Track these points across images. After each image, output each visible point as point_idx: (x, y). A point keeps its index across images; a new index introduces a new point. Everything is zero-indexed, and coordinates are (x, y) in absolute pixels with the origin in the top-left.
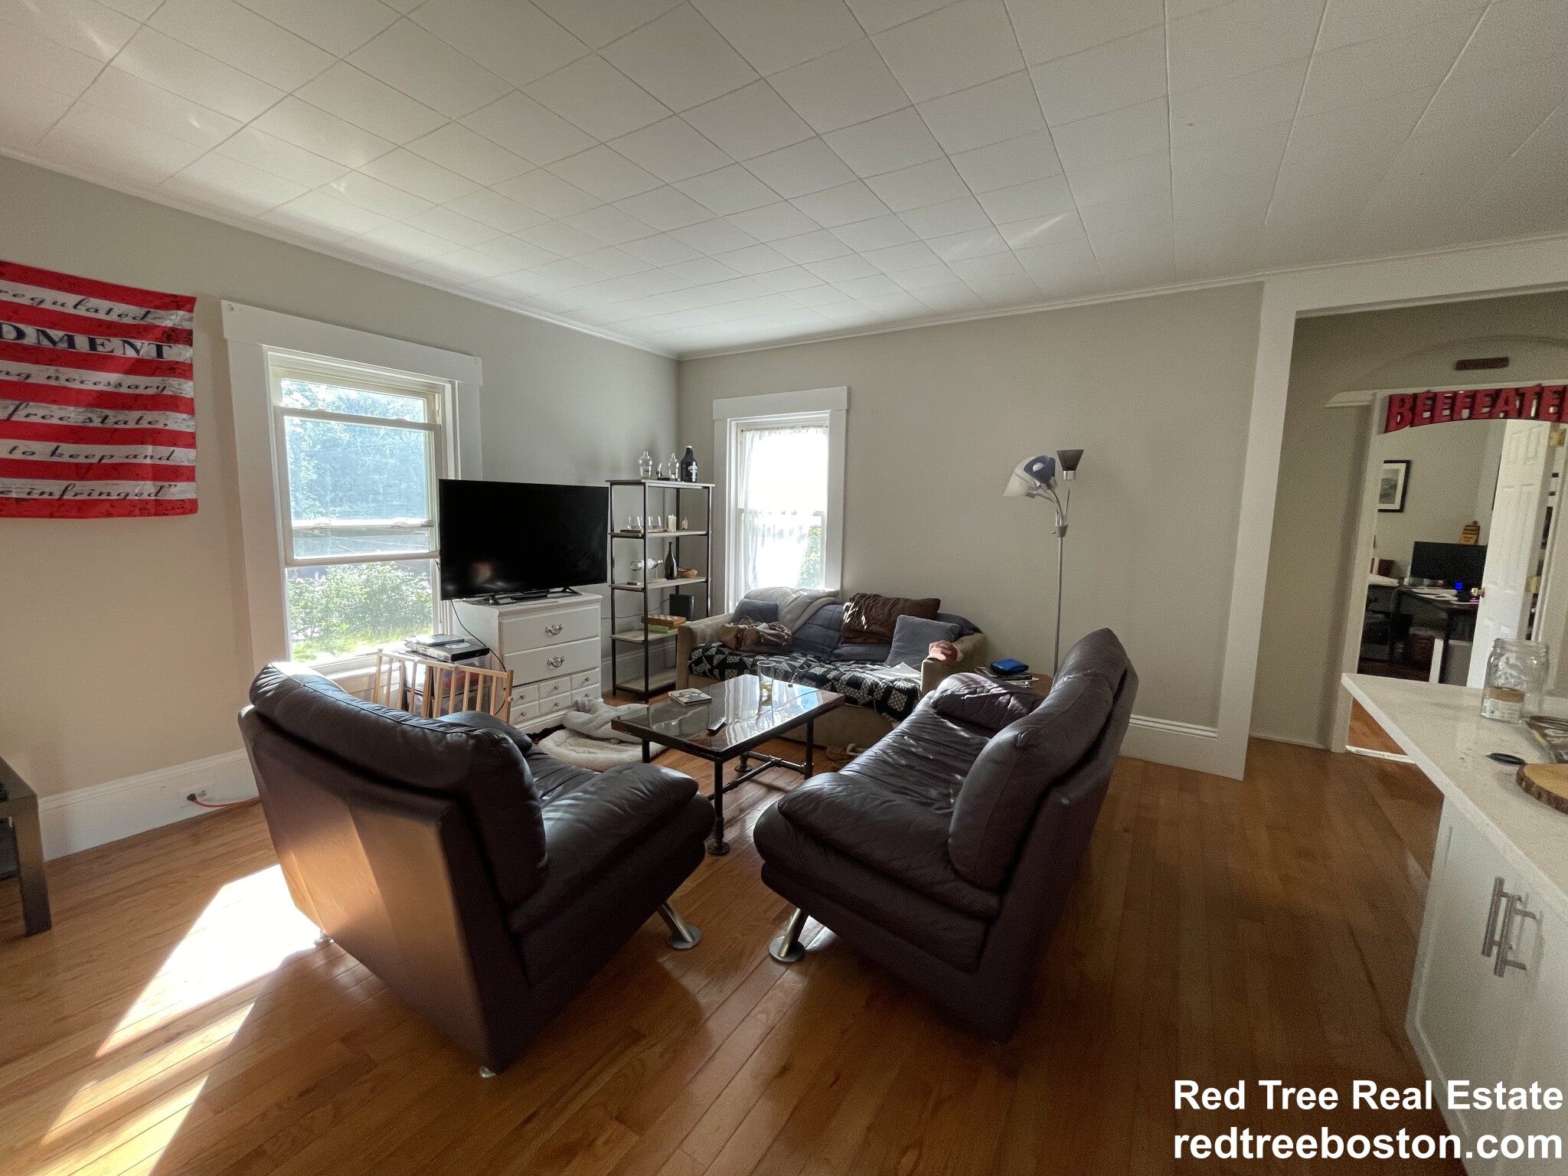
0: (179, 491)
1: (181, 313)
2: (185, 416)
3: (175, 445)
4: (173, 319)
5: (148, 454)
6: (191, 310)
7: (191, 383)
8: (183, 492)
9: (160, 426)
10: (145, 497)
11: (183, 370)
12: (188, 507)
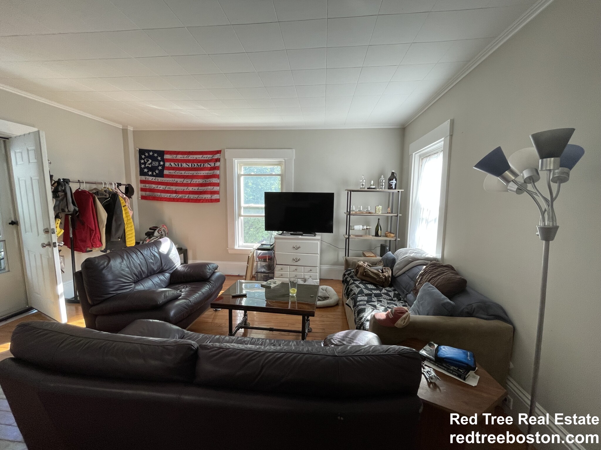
0: (215, 197)
1: (218, 155)
2: (217, 179)
3: (214, 186)
4: (216, 156)
5: (210, 188)
6: (220, 153)
7: (219, 171)
8: (216, 197)
9: (211, 182)
10: (209, 198)
11: (217, 168)
12: (218, 200)
